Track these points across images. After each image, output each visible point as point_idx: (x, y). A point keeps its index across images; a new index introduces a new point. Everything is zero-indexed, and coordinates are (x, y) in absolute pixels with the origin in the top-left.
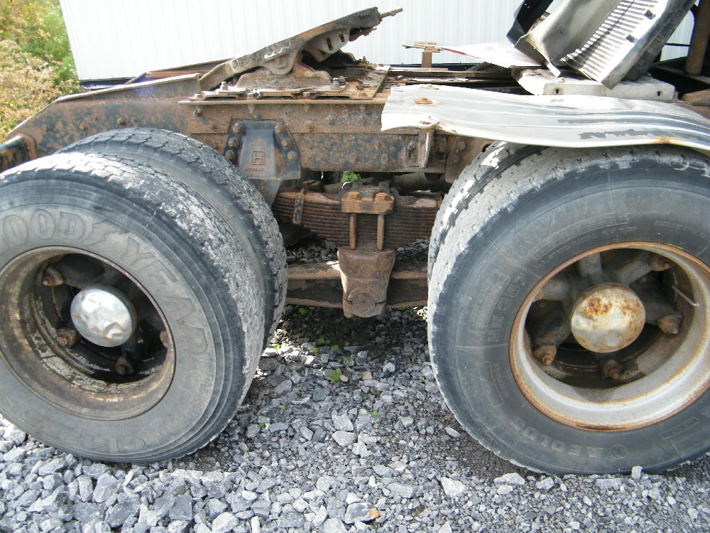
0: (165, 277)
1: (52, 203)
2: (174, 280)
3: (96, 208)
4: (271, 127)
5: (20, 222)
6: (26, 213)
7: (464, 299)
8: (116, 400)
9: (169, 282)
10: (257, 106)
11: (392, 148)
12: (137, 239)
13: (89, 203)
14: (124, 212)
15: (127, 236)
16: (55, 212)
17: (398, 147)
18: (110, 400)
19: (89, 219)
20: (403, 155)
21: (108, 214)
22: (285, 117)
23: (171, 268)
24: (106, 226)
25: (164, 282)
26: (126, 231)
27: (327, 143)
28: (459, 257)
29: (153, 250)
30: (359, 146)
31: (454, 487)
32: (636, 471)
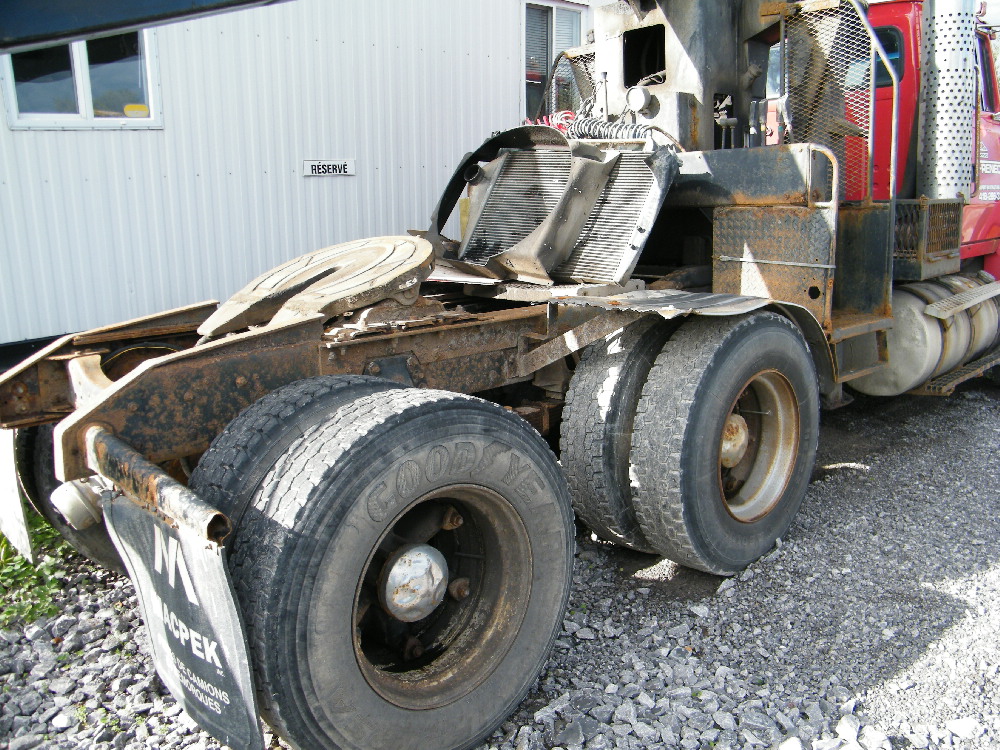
0: (536, 484)
1: (447, 436)
2: (543, 487)
3: (486, 430)
4: (404, 360)
5: (415, 467)
6: (422, 455)
7: (699, 439)
8: (450, 675)
9: (540, 490)
10: (401, 338)
11: (497, 364)
12: (517, 453)
13: (479, 427)
14: (505, 429)
15: (509, 453)
16: (450, 445)
17: (500, 361)
18: (444, 679)
19: (480, 443)
20: (505, 369)
21: (495, 434)
22: (415, 348)
23: (541, 475)
24: (495, 448)
25: (535, 492)
26: (509, 448)
27: (448, 369)
29: (529, 461)
30: (473, 367)
31: (701, 610)
32: (778, 541)
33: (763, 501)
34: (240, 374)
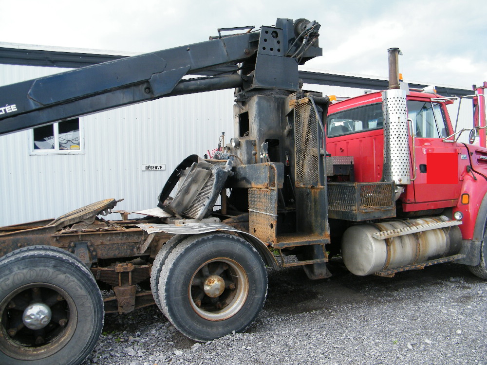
0: (78, 288)
1: (37, 266)
2: (81, 289)
3: (54, 266)
4: (87, 243)
5: (22, 275)
6: (25, 271)
7: (174, 282)
8: (43, 351)
9: (79, 290)
10: (82, 235)
11: (131, 248)
12: (69, 275)
13: (51, 265)
14: (64, 267)
15: (65, 275)
16: (38, 269)
17: (133, 247)
18: (40, 352)
19: (51, 270)
20: (135, 250)
21: (58, 268)
23: (81, 285)
24: (57, 272)
25: (77, 290)
26: (65, 273)
27: (107, 248)
28: (171, 269)
29: (74, 279)
31: (179, 353)
32: (234, 332)
33: (228, 314)
34: (19, 243)
